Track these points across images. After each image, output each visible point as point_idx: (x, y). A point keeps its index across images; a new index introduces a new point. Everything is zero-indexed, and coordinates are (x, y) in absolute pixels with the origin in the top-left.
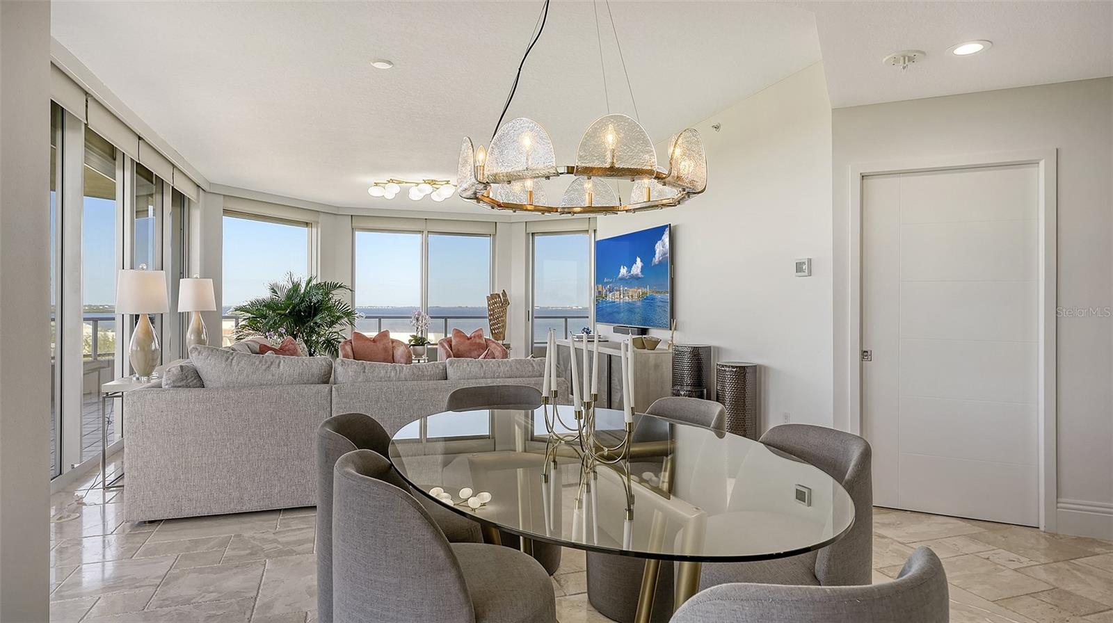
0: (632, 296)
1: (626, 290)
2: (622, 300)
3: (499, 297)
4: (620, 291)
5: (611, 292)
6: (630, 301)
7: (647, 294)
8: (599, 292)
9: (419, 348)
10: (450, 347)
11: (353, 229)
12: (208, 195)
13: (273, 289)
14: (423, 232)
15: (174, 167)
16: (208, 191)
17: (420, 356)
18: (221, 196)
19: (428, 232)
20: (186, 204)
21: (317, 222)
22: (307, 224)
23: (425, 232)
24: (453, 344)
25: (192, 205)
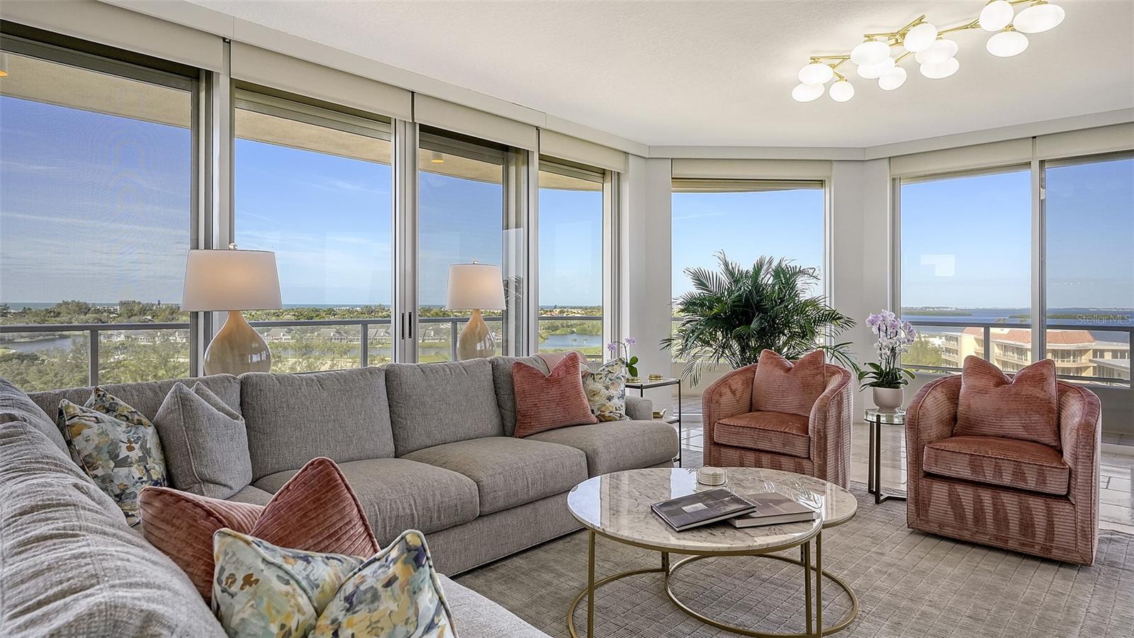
9: (885, 392)
10: (954, 397)
11: (894, 179)
12: (651, 162)
13: (699, 280)
14: (1030, 163)
15: (538, 129)
16: (647, 156)
17: (889, 408)
18: (668, 160)
19: (1042, 162)
20: (615, 177)
21: (830, 178)
22: (821, 183)
23: (1035, 165)
24: (962, 390)
25: (622, 177)
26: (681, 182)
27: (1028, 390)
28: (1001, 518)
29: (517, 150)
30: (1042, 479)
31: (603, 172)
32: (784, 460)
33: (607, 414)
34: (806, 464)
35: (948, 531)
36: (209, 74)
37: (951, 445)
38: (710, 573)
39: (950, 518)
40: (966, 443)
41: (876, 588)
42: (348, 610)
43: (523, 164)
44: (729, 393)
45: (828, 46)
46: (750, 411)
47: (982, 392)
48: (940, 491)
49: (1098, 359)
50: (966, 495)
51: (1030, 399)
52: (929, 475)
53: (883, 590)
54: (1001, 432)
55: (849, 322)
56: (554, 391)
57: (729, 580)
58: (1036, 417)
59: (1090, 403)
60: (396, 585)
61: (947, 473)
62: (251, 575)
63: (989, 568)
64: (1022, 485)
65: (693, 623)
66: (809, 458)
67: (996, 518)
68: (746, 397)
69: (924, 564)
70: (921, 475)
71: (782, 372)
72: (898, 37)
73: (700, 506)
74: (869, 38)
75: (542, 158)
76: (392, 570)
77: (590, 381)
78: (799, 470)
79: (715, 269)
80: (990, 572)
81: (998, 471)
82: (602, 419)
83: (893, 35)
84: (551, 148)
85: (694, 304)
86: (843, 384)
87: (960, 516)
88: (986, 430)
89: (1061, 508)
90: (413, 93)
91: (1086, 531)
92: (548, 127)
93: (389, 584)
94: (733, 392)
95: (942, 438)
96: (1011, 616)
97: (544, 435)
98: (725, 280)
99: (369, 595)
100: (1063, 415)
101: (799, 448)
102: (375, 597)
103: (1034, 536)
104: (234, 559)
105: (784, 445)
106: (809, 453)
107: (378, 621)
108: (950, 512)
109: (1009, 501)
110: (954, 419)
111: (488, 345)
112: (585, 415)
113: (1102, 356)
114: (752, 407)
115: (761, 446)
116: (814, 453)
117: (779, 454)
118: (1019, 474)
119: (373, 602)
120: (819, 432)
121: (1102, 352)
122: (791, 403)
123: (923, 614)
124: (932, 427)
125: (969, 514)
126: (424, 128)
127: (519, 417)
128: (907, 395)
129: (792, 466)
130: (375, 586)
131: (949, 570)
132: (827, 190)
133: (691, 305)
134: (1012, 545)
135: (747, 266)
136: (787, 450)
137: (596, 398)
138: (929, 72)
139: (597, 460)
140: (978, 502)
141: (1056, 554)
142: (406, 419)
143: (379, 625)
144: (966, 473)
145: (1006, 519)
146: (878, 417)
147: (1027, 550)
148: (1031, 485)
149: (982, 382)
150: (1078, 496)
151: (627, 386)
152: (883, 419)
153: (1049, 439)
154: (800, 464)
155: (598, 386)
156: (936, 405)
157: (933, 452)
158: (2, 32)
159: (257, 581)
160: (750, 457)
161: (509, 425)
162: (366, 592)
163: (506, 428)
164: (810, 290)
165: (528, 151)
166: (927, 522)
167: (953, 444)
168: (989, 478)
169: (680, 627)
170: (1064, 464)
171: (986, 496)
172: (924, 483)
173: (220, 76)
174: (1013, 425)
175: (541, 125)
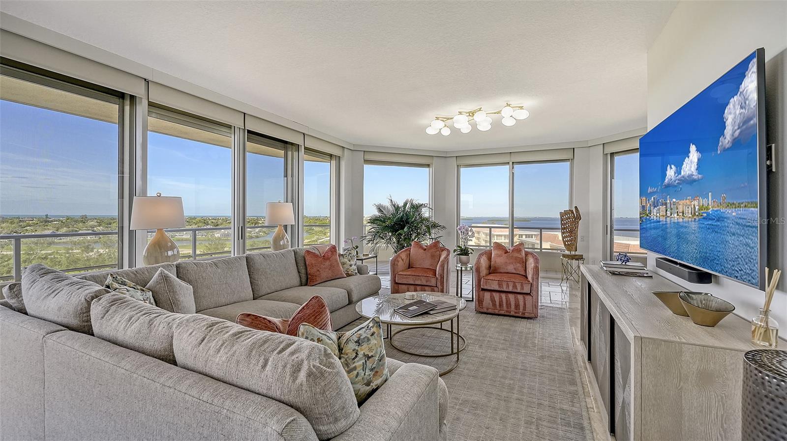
0: (683, 213)
1: (674, 203)
2: (668, 219)
3: (573, 212)
4: (666, 204)
5: (655, 207)
6: (681, 220)
7: (708, 209)
8: (643, 207)
9: (464, 257)
10: (490, 259)
11: (458, 166)
12: (354, 152)
13: (380, 209)
14: (509, 163)
15: (304, 134)
16: (353, 149)
17: (464, 264)
18: (361, 152)
19: (513, 163)
20: (337, 158)
21: (432, 164)
22: (428, 166)
23: (511, 163)
24: (492, 256)
25: (341, 159)
26: (368, 162)
27: (516, 255)
28: (509, 304)
29: (292, 144)
30: (522, 288)
31: (331, 156)
32: (426, 288)
33: (350, 273)
34: (435, 288)
35: (490, 311)
36: (132, 98)
37: (491, 277)
38: (407, 336)
39: (491, 306)
40: (496, 276)
41: (470, 335)
42: (359, 345)
43: (296, 151)
44: (401, 261)
45: (443, 113)
46: (409, 268)
47: (500, 256)
48: (487, 295)
49: (520, 239)
50: (496, 296)
51: (516, 258)
52: (483, 290)
53: (472, 335)
54: (507, 271)
55: (444, 227)
56: (327, 263)
57: (416, 338)
58: (518, 265)
59: (536, 259)
60: (375, 335)
61: (490, 288)
62: (319, 338)
63: (506, 322)
64: (516, 291)
65: (408, 355)
66: (437, 286)
67: (507, 304)
68: (408, 261)
69: (484, 324)
70: (480, 289)
71: (423, 250)
72: (472, 114)
73: (415, 307)
74: (460, 113)
75: (306, 148)
76: (372, 330)
77: (341, 258)
78: (433, 290)
79: (387, 204)
80: (506, 324)
81: (508, 286)
82: (348, 275)
83: (469, 113)
84: (310, 144)
85: (377, 220)
86: (448, 255)
87: (494, 305)
88: (502, 271)
89: (528, 298)
90: (245, 114)
91: (535, 306)
92: (309, 134)
93: (373, 334)
94: (403, 260)
95: (487, 275)
96: (516, 338)
97: (323, 284)
98: (391, 209)
99: (366, 339)
100: (527, 263)
101: (433, 282)
102: (369, 340)
103: (519, 309)
104: (311, 333)
105: (427, 281)
106: (437, 284)
107: (371, 347)
108: (491, 304)
109: (511, 297)
110: (490, 267)
111: (285, 242)
112: (341, 274)
113: (522, 237)
114: (410, 266)
115: (417, 283)
116: (439, 284)
117: (425, 285)
118: (515, 286)
119: (368, 341)
120: (441, 275)
121: (522, 235)
122: (427, 264)
123: (488, 341)
124: (484, 271)
125: (497, 303)
126: (249, 132)
127: (309, 276)
128: (473, 259)
129: (430, 290)
130: (367, 336)
131: (493, 325)
132: (431, 169)
133: (374, 221)
134: (512, 313)
135: (401, 204)
136: (428, 284)
137: (345, 266)
138: (480, 128)
139: (352, 294)
140: (501, 298)
141: (527, 315)
142: (258, 281)
143: (372, 348)
144: (497, 288)
145: (510, 304)
146: (461, 268)
147: (517, 315)
148: (519, 290)
149: (499, 252)
150: (534, 293)
151: (357, 260)
152: (463, 269)
153: (523, 273)
154: (433, 289)
155: (346, 260)
156: (484, 262)
157: (485, 280)
158: (1, 64)
159: (322, 340)
160: (412, 287)
161: (304, 281)
162: (364, 338)
163: (302, 282)
164: (426, 213)
165: (298, 145)
166: (482, 308)
167: (492, 277)
168: (505, 289)
169: (403, 358)
170: (529, 281)
171: (503, 296)
172: (481, 292)
173: (143, 100)
174: (511, 268)
175: (306, 133)
